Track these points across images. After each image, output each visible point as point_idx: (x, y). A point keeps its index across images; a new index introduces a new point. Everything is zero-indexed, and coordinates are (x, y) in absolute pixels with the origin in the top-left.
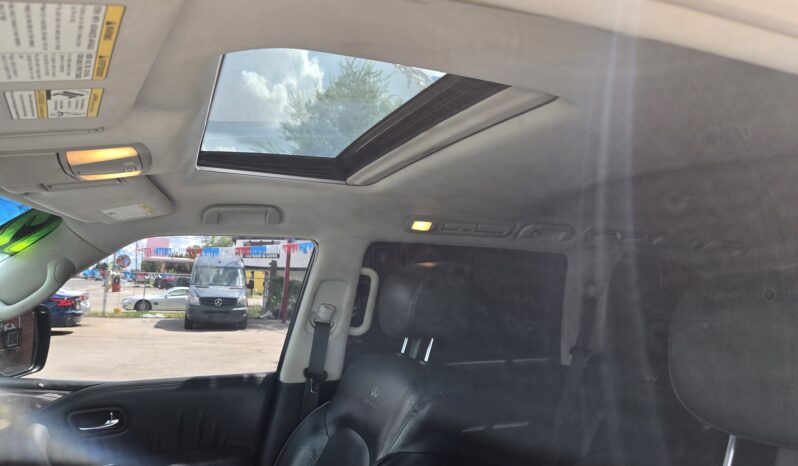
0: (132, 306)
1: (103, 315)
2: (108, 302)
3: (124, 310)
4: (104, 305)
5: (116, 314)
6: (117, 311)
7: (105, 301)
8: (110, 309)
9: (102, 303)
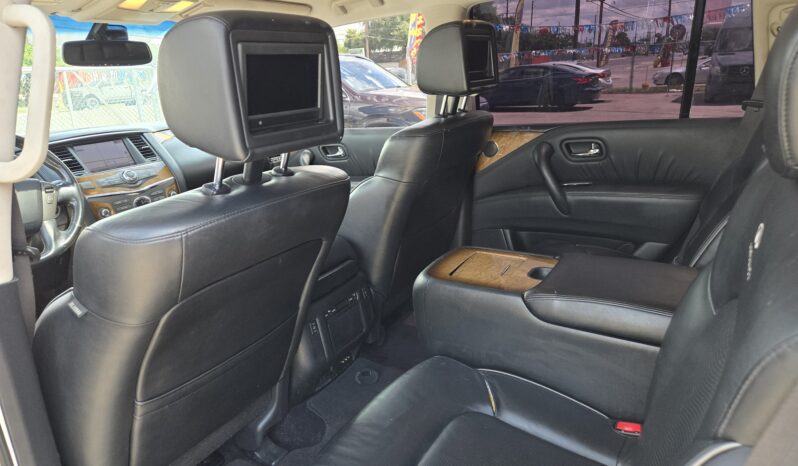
0: (663, 81)
1: (630, 91)
2: (634, 79)
3: (654, 86)
4: (631, 82)
5: (645, 90)
6: (645, 86)
7: (632, 77)
8: (637, 85)
9: (629, 79)
